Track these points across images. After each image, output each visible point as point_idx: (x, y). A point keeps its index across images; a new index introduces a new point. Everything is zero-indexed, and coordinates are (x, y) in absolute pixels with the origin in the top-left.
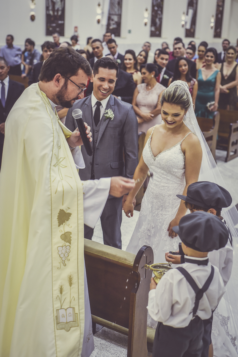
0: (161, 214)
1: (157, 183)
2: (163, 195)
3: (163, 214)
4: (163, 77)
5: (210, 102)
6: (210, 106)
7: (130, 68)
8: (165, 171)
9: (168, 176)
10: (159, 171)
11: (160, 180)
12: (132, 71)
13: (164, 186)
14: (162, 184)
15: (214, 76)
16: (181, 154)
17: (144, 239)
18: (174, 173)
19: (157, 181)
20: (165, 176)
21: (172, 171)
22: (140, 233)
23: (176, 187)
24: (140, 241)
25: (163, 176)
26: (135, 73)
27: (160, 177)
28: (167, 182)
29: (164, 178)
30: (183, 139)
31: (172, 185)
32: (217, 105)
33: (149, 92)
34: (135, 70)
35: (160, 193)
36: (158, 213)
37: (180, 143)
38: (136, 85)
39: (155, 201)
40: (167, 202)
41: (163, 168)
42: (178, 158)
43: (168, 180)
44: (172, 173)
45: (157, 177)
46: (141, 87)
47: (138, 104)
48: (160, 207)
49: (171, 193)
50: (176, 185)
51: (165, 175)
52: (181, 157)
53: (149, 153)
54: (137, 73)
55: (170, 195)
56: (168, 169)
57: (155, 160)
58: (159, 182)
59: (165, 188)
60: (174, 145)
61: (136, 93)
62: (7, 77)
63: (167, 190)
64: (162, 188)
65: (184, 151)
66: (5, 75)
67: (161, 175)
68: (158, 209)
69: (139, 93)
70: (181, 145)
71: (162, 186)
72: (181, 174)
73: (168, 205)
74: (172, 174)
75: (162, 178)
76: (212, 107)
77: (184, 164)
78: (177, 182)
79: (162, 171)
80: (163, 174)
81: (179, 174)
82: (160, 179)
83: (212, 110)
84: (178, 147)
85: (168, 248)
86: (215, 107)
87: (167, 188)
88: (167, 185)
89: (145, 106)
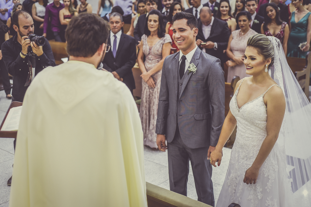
0: (246, 164)
1: (242, 134)
2: (247, 145)
3: (247, 163)
4: (254, 22)
5: (302, 43)
6: (302, 47)
7: (225, 15)
8: (248, 122)
9: (252, 128)
10: (243, 122)
11: (244, 131)
12: (227, 17)
13: (248, 137)
14: (247, 135)
15: (305, 19)
16: (263, 107)
17: (233, 186)
18: (257, 125)
19: (242, 132)
20: (249, 128)
21: (255, 122)
22: (229, 180)
23: (261, 139)
24: (230, 188)
25: (247, 127)
26: (229, 20)
27: (244, 128)
28: (250, 133)
29: (248, 129)
30: (266, 92)
31: (256, 136)
32: (309, 45)
33: (242, 38)
34: (229, 17)
35: (244, 144)
36: (243, 162)
37: (262, 95)
38: (230, 31)
39: (241, 150)
40: (251, 152)
41: (246, 120)
42: (260, 111)
43: (252, 131)
44: (255, 124)
45: (242, 128)
46: (235, 33)
47: (232, 49)
48: (245, 157)
49: (255, 144)
50: (260, 136)
51: (249, 126)
52: (263, 109)
53: (235, 104)
54: (231, 19)
55: (255, 146)
56: (250, 120)
57: (239, 111)
58: (244, 133)
59: (250, 138)
60: (256, 98)
61: (230, 39)
62: (120, 30)
63: (251, 141)
64: (247, 139)
65: (266, 103)
66: (119, 29)
67: (245, 126)
68: (243, 159)
69: (233, 38)
70: (263, 97)
71: (247, 137)
72: (265, 126)
73: (252, 155)
74: (255, 126)
75: (246, 129)
76: (304, 47)
77: (266, 115)
78: (261, 134)
79: (246, 123)
80: (247, 125)
81: (263, 126)
82: (245, 129)
83: (304, 50)
84: (261, 99)
85: (252, 197)
86: (307, 48)
87: (251, 138)
88: (250, 136)
89: (237, 50)
